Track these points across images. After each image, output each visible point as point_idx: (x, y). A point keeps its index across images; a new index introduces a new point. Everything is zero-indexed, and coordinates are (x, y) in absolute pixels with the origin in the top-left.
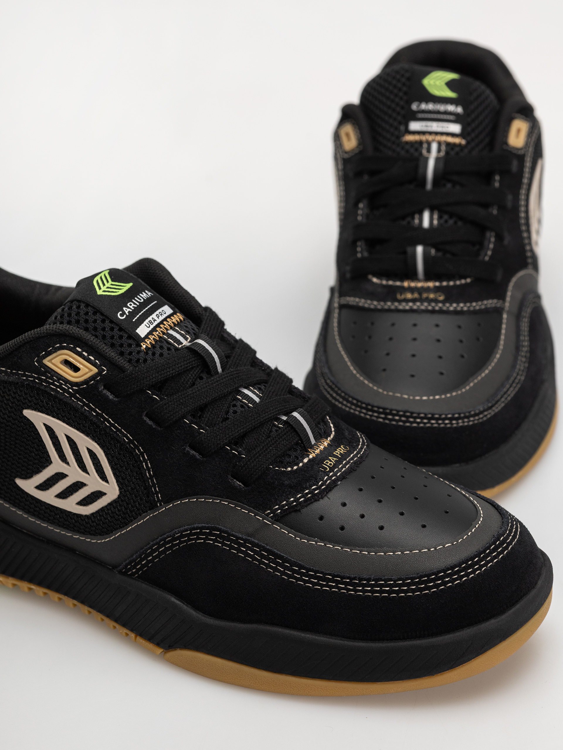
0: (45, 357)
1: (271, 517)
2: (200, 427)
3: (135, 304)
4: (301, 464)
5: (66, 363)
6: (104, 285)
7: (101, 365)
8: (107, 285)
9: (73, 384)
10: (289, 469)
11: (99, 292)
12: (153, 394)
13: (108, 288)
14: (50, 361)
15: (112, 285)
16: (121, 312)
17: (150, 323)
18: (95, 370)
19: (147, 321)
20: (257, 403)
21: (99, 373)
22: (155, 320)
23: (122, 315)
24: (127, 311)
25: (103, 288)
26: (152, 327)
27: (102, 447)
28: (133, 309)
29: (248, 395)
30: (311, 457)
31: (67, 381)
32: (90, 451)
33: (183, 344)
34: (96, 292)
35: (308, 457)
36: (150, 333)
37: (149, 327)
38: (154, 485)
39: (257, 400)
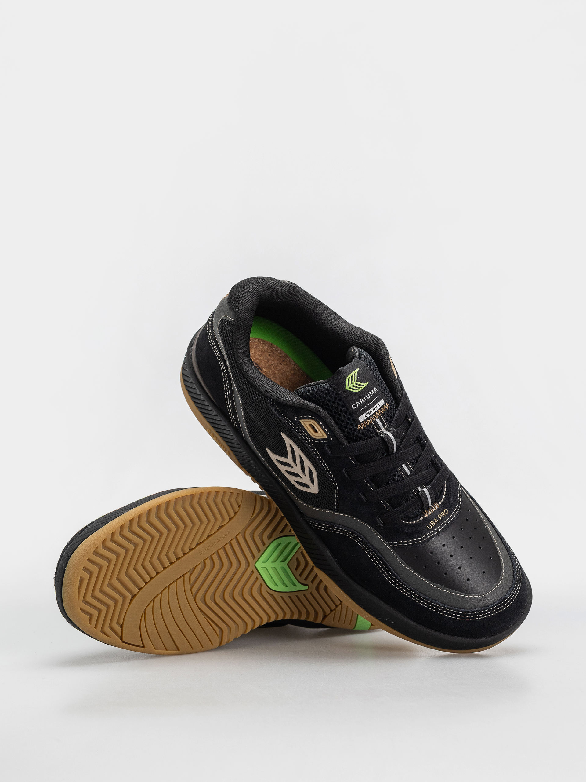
0: (302, 419)
1: (391, 546)
2: (371, 486)
3: (364, 400)
4: (418, 521)
5: (311, 426)
6: (352, 383)
7: (330, 435)
8: (353, 384)
9: (311, 438)
10: (411, 523)
11: (347, 388)
12: (353, 460)
13: (353, 386)
14: (303, 422)
15: (356, 384)
16: (354, 404)
17: (368, 414)
18: (326, 437)
19: (367, 413)
20: (408, 475)
21: (328, 439)
22: (372, 412)
23: (354, 407)
24: (358, 404)
25: (350, 386)
26: (368, 416)
27: (317, 471)
28: (362, 403)
29: (405, 470)
30: (425, 516)
31: (309, 435)
32: (310, 470)
33: (381, 430)
34: (345, 387)
35: (423, 516)
36: (366, 420)
37: (366, 417)
38: (337, 502)
39: (408, 473)
